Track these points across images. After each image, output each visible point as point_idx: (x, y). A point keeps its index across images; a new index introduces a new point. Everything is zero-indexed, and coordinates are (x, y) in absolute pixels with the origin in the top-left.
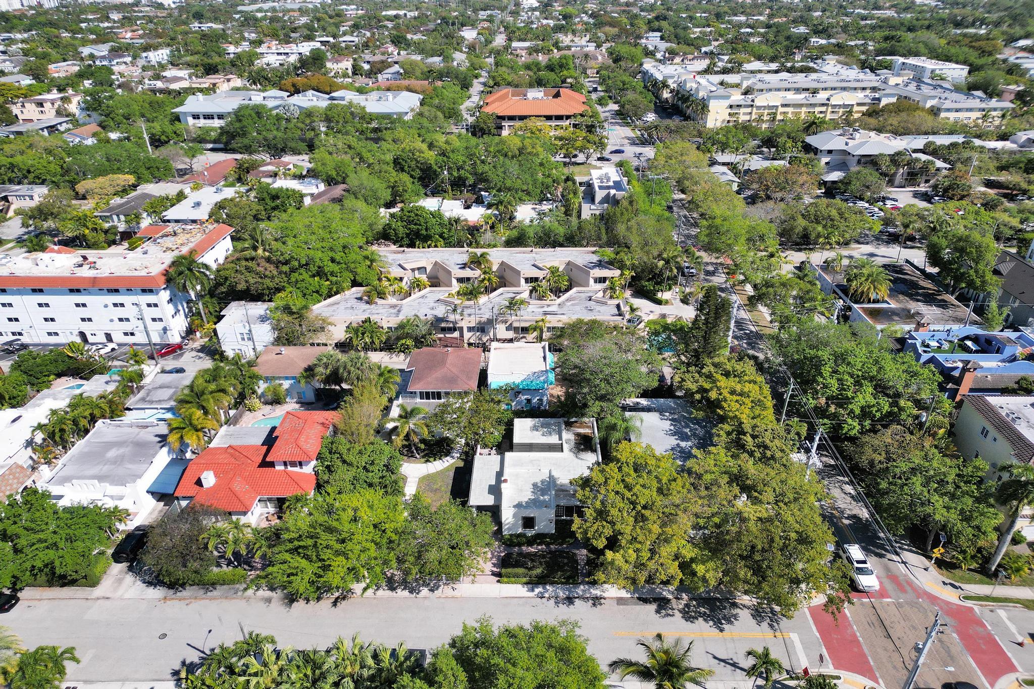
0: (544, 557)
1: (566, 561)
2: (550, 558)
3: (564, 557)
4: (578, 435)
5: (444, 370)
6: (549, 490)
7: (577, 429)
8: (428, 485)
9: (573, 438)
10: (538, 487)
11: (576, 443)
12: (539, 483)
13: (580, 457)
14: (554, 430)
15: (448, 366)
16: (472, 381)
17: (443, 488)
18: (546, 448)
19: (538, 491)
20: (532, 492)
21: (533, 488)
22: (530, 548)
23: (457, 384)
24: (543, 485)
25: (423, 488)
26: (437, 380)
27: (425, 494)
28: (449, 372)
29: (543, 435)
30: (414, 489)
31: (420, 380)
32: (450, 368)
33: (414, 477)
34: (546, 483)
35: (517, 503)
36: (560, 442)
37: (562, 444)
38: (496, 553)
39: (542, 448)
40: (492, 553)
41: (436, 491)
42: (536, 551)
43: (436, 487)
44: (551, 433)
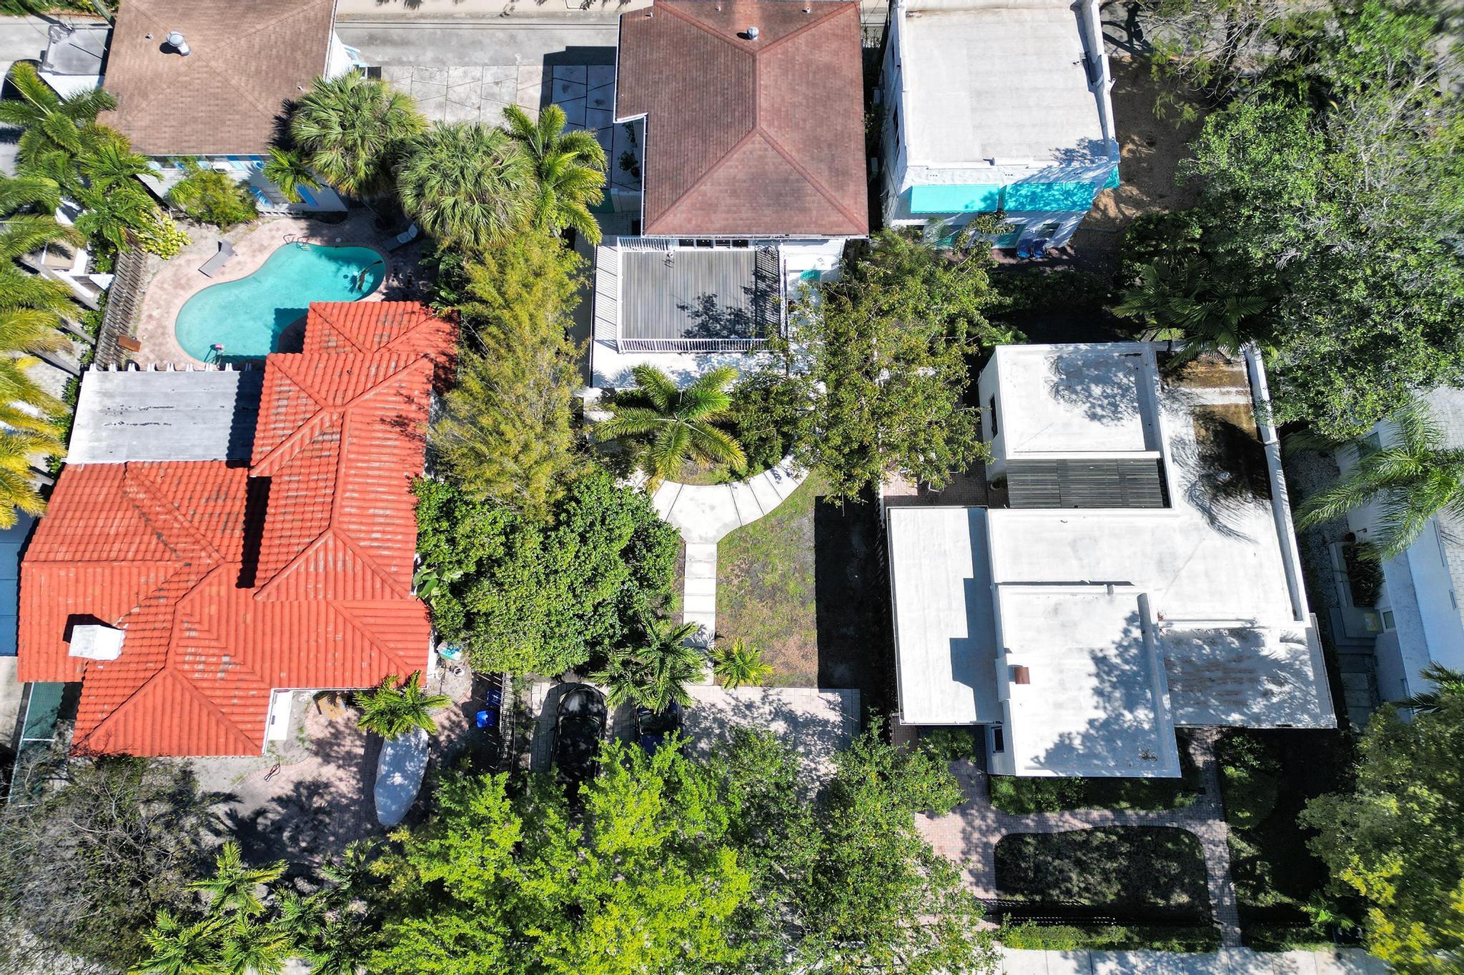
0: (1110, 852)
1: (1174, 867)
2: (1129, 855)
3: (1169, 856)
4: (1205, 417)
5: (754, 145)
6: (1148, 683)
7: (1199, 390)
8: (747, 572)
9: (1192, 432)
10: (1112, 667)
11: (1203, 458)
12: (1112, 652)
13: (1224, 518)
14: (1125, 390)
15: (763, 125)
16: (852, 188)
17: (792, 585)
18: (1112, 483)
19: (1114, 686)
20: (1098, 692)
21: (1097, 675)
22: (1067, 816)
23: (804, 210)
24: (1126, 662)
25: (736, 582)
26: (734, 193)
27: (744, 607)
28: (771, 153)
29: (1094, 417)
30: (711, 587)
31: (675, 187)
32: (772, 132)
33: (704, 540)
34: (1134, 651)
35: (1057, 739)
36: (1155, 455)
37: (1161, 463)
38: (976, 835)
39: (1099, 483)
40: (966, 837)
41: (773, 594)
42: (1088, 826)
43: (770, 579)
44: (1116, 406)
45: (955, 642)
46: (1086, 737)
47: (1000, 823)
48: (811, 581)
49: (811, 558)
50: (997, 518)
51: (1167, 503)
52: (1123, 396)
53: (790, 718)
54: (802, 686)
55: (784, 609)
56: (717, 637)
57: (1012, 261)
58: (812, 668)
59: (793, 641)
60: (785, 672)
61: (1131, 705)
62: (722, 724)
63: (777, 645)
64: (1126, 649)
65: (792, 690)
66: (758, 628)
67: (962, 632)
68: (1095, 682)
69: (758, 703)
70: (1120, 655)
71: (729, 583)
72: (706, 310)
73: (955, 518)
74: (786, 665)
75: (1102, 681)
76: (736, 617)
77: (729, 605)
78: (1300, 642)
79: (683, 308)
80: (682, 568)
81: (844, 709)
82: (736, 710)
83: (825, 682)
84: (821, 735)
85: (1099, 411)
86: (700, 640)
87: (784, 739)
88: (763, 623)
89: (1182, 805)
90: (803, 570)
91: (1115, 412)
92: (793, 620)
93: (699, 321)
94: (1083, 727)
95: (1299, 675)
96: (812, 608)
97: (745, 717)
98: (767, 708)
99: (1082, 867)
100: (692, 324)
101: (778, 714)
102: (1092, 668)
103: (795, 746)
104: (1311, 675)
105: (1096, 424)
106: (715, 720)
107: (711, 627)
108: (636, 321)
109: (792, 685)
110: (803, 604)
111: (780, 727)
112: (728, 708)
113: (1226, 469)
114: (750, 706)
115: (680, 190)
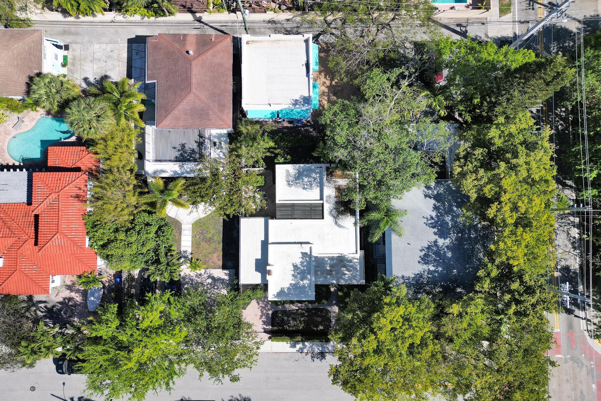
1: (320, 319)
2: (308, 316)
4: (339, 189)
5: (191, 97)
6: (309, 273)
7: (338, 180)
8: (202, 233)
9: (334, 193)
10: (299, 268)
11: (336, 202)
12: (299, 264)
13: (339, 222)
14: (315, 179)
15: (194, 90)
16: (226, 111)
17: (215, 237)
18: (308, 210)
19: (298, 273)
20: (293, 275)
21: (294, 271)
22: (291, 305)
23: (209, 120)
24: (303, 266)
25: (198, 237)
26: (186, 114)
27: (200, 244)
28: (197, 100)
29: (304, 188)
30: (190, 238)
31: (166, 111)
32: (197, 92)
33: (188, 223)
34: (305, 263)
35: (280, 289)
36: (321, 202)
37: (323, 204)
38: (265, 311)
39: (305, 210)
40: (262, 312)
41: (209, 241)
42: (297, 308)
43: (209, 236)
44: (311, 185)
45: (257, 260)
46: (289, 289)
47: (272, 308)
48: (221, 236)
49: (222, 229)
50: (271, 222)
51: (323, 218)
52: (314, 181)
53: (213, 278)
54: (217, 268)
55: (213, 245)
56: (191, 254)
57: (292, 125)
58: (220, 263)
59: (215, 255)
60: (213, 265)
61: (302, 280)
62: (192, 280)
63: (210, 256)
64: (303, 263)
65: (214, 270)
66: (204, 251)
67: (259, 257)
68: (293, 273)
69: (203, 274)
70: (301, 265)
71: (196, 237)
72: (182, 149)
73: (260, 221)
74: (213, 262)
75: (295, 272)
76: (198, 248)
77: (196, 244)
78: (357, 259)
79: (174, 148)
80: (181, 232)
81: (230, 275)
82: (196, 276)
83: (224, 267)
84: (222, 283)
85: (306, 186)
86: (186, 255)
87: (211, 284)
88: (206, 249)
89: (324, 303)
90: (219, 233)
91: (311, 187)
92: (216, 249)
93: (180, 153)
94: (288, 286)
95: (355, 269)
96: (221, 245)
97: (199, 278)
98: (206, 275)
99: (294, 319)
100: (177, 154)
101: (209, 277)
102: (292, 269)
103: (214, 286)
104: (358, 268)
105: (305, 190)
106: (190, 279)
107: (189, 250)
108: (159, 154)
109: (215, 268)
110: (219, 243)
111: (210, 281)
112: (194, 276)
113: (342, 206)
114: (200, 275)
115: (168, 112)
